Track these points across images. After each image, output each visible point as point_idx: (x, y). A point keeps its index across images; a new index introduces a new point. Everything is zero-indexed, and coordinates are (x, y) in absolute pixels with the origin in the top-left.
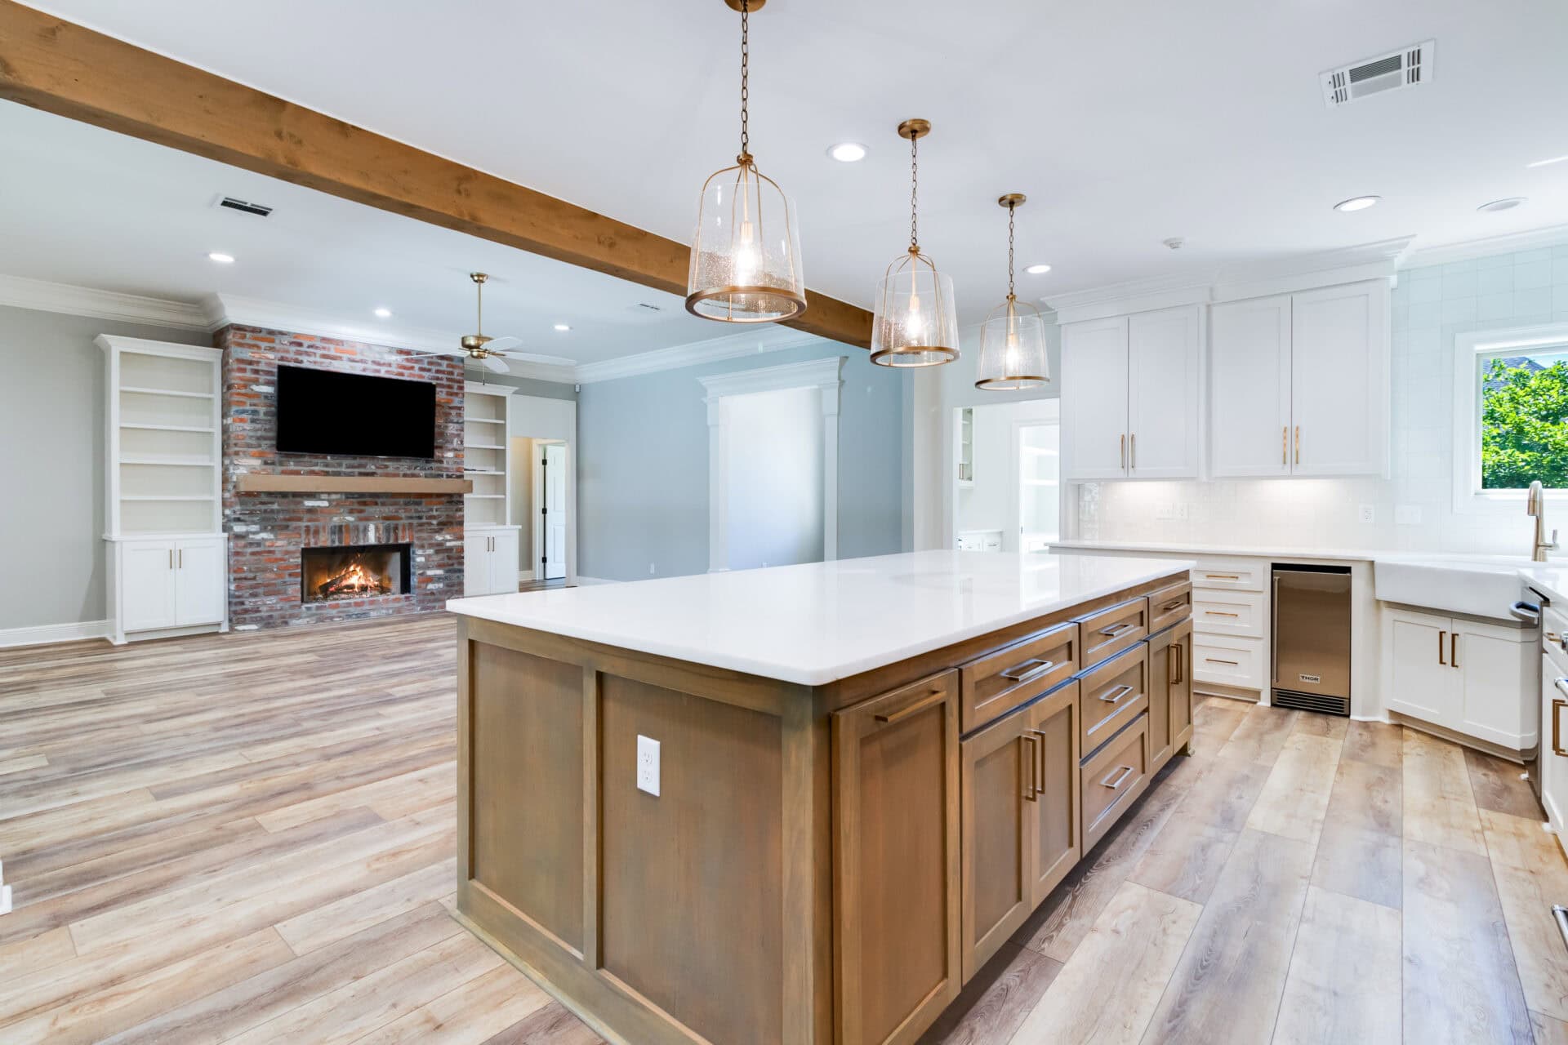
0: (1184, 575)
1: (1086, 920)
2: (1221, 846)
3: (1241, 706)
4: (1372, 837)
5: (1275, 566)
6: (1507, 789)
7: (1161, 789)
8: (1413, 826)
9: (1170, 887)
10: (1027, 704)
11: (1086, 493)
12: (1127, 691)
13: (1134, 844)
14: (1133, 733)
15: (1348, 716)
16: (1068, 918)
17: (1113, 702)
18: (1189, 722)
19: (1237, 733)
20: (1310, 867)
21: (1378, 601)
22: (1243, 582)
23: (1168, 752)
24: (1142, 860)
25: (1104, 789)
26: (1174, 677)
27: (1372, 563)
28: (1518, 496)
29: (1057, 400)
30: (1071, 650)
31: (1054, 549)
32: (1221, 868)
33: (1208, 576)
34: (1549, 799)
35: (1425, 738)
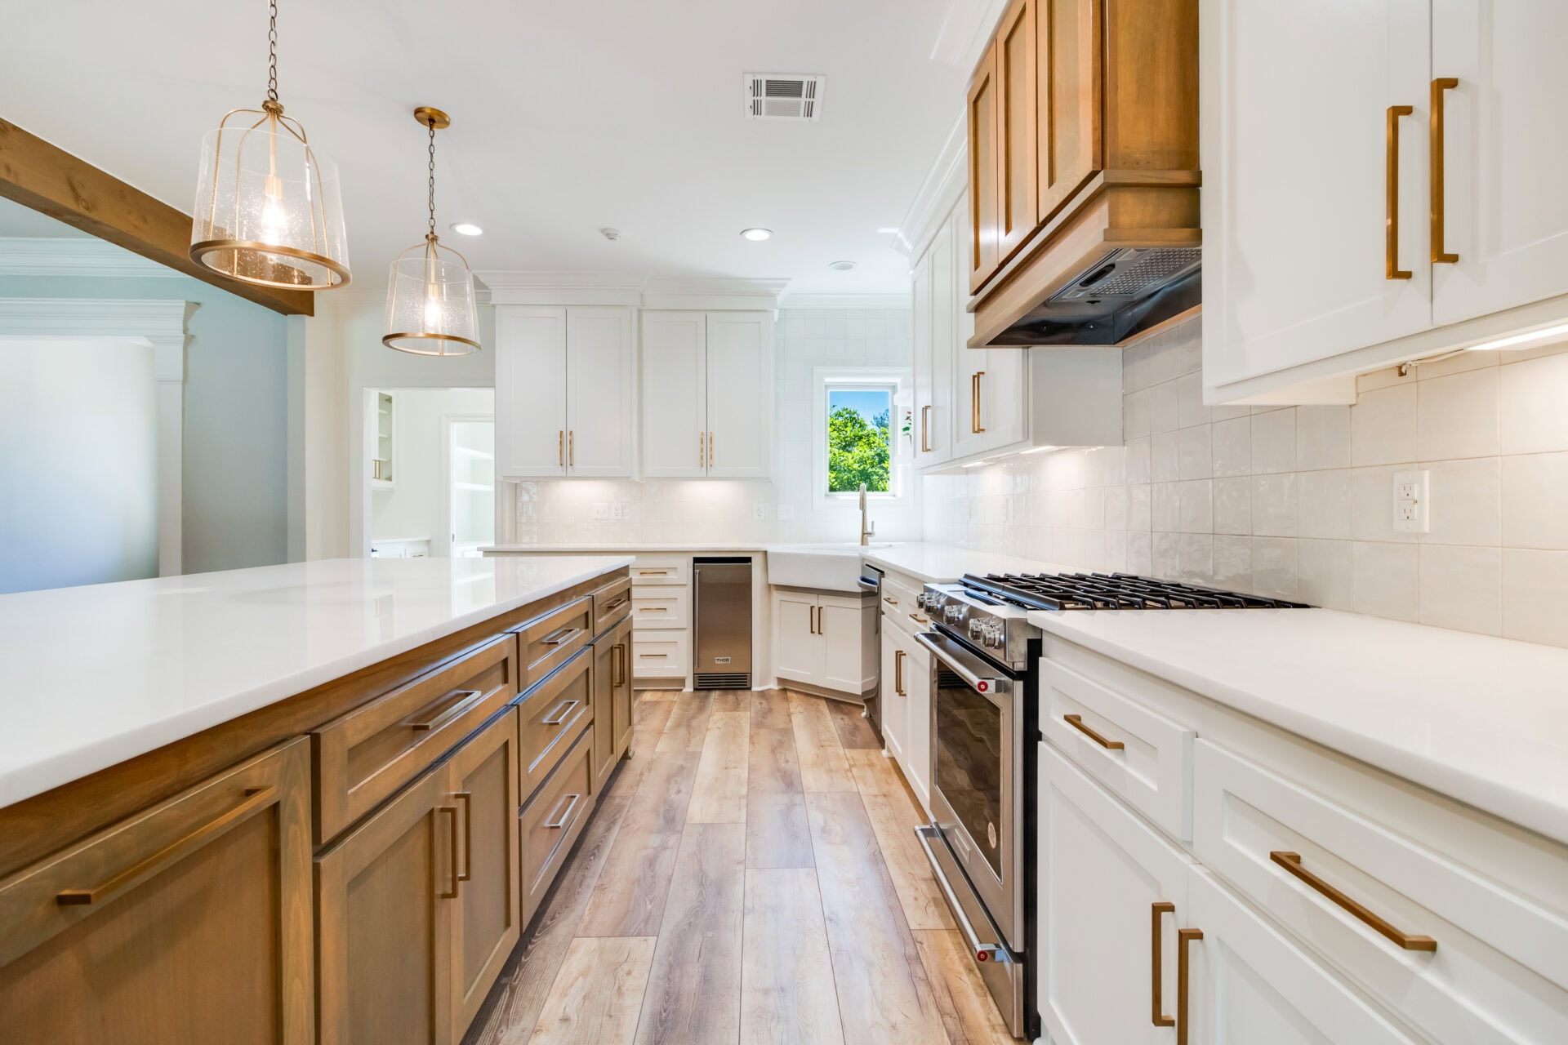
0: (623, 572)
1: (527, 1022)
2: (667, 853)
3: (669, 696)
4: (784, 799)
5: (696, 560)
6: (856, 727)
7: (605, 806)
8: (810, 779)
9: (621, 929)
10: (443, 758)
11: (524, 493)
12: (573, 705)
13: (580, 885)
14: (578, 754)
15: (750, 689)
16: (503, 1028)
17: (557, 724)
18: (630, 724)
19: (669, 723)
20: (743, 848)
21: (769, 585)
22: (671, 577)
23: (612, 762)
24: (591, 901)
25: (548, 831)
26: (617, 679)
27: (766, 552)
28: (852, 497)
29: (490, 392)
30: (506, 669)
31: (488, 553)
32: (670, 880)
33: (641, 573)
34: (887, 730)
35: (802, 697)
